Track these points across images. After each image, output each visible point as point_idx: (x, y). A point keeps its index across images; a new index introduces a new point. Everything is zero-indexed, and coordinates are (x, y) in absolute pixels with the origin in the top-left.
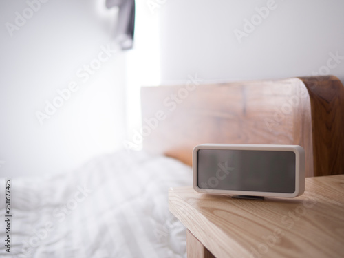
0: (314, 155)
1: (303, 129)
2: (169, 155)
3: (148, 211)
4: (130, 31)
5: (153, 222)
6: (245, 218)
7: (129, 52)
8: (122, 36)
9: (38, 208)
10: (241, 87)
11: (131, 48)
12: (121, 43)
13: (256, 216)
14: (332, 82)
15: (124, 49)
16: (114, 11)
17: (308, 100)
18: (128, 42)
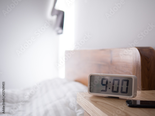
0: (141, 81)
1: (137, 70)
2: (77, 81)
3: (67, 104)
4: (62, 26)
5: (69, 109)
6: (110, 105)
7: (61, 35)
8: (58, 28)
9: (17, 102)
10: (110, 51)
11: (61, 33)
12: (57, 31)
13: (115, 105)
14: (150, 50)
15: (59, 34)
16: (55, 17)
17: (140, 57)
18: (60, 31)
